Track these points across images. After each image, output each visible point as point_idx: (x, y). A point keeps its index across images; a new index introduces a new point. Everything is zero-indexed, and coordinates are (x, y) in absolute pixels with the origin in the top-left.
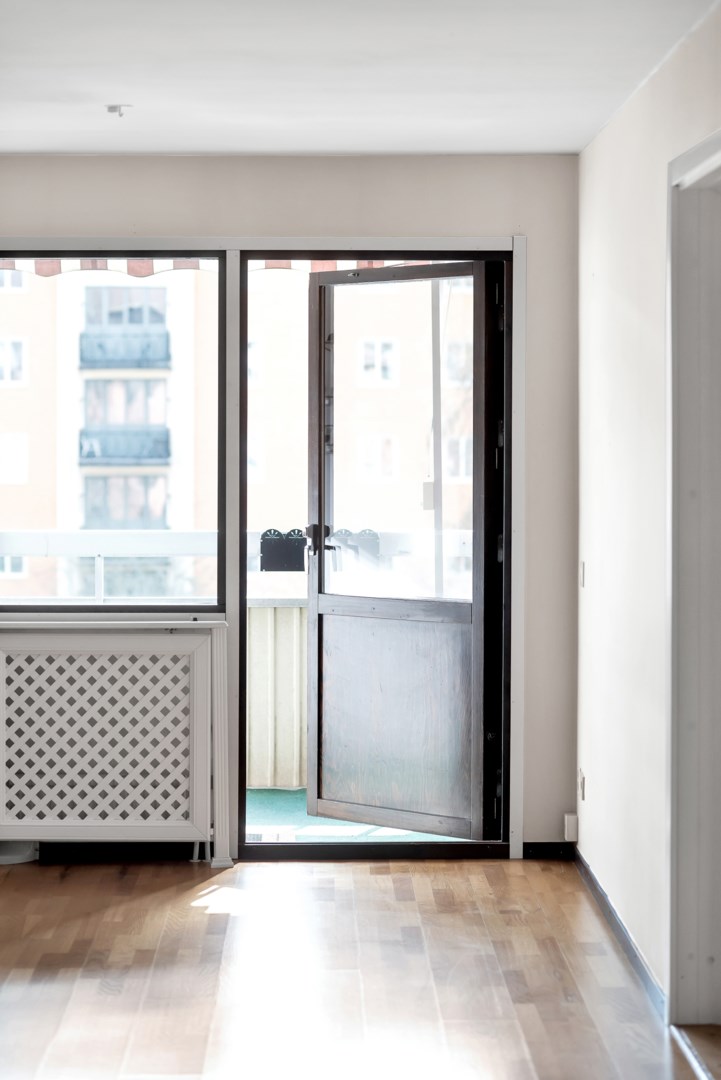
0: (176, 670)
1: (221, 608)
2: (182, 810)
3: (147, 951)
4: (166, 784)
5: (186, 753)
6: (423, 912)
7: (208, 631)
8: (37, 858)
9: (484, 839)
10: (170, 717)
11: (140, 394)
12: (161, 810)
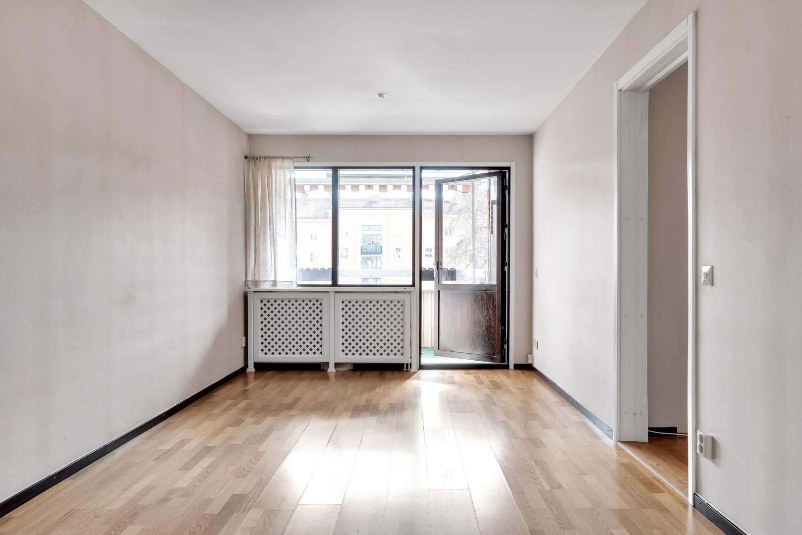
0: (399, 306)
1: (413, 285)
2: (401, 352)
3: (393, 404)
4: (395, 344)
5: (402, 333)
6: (489, 389)
7: (410, 292)
8: (352, 368)
9: (501, 362)
10: (397, 321)
11: (375, 261)
12: (394, 352)
